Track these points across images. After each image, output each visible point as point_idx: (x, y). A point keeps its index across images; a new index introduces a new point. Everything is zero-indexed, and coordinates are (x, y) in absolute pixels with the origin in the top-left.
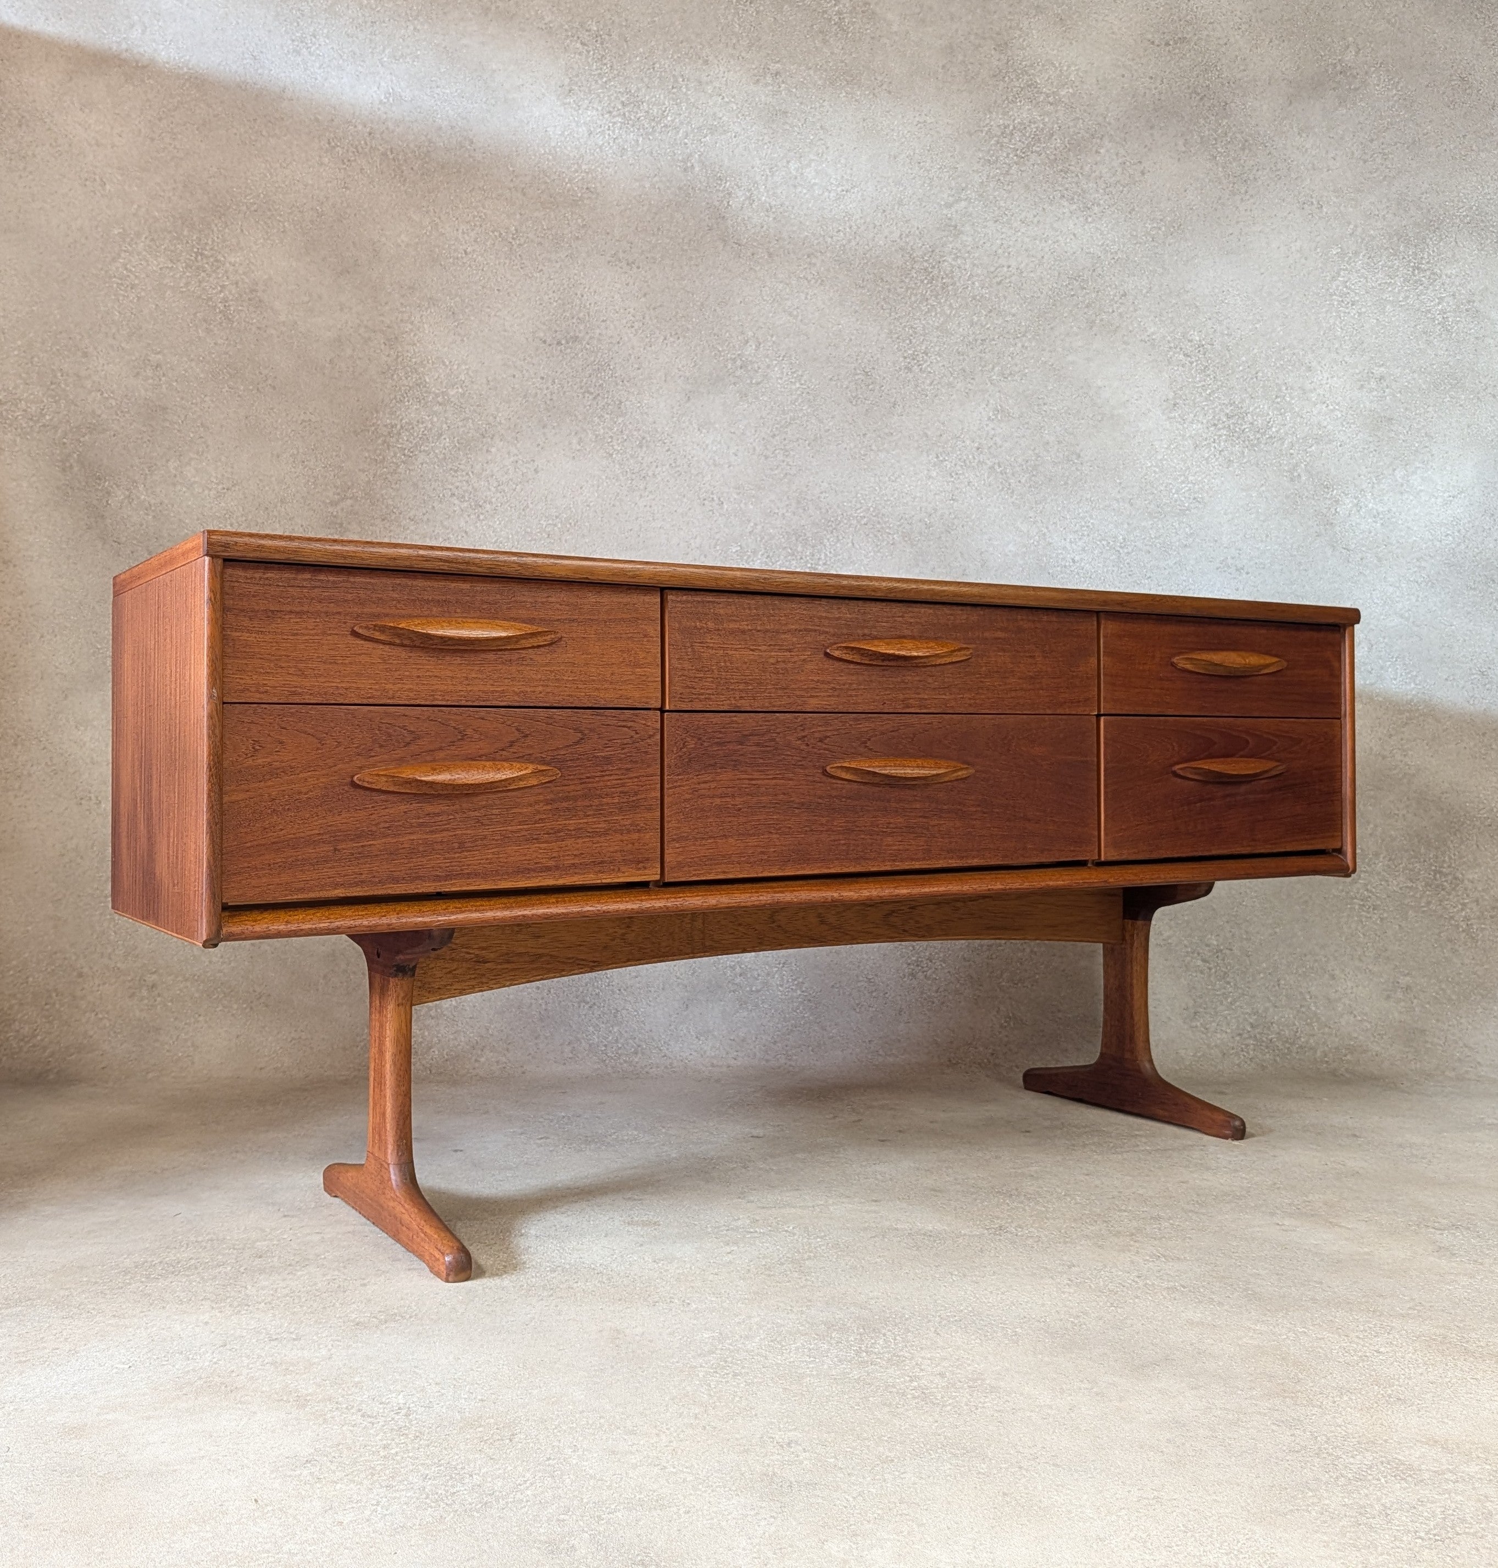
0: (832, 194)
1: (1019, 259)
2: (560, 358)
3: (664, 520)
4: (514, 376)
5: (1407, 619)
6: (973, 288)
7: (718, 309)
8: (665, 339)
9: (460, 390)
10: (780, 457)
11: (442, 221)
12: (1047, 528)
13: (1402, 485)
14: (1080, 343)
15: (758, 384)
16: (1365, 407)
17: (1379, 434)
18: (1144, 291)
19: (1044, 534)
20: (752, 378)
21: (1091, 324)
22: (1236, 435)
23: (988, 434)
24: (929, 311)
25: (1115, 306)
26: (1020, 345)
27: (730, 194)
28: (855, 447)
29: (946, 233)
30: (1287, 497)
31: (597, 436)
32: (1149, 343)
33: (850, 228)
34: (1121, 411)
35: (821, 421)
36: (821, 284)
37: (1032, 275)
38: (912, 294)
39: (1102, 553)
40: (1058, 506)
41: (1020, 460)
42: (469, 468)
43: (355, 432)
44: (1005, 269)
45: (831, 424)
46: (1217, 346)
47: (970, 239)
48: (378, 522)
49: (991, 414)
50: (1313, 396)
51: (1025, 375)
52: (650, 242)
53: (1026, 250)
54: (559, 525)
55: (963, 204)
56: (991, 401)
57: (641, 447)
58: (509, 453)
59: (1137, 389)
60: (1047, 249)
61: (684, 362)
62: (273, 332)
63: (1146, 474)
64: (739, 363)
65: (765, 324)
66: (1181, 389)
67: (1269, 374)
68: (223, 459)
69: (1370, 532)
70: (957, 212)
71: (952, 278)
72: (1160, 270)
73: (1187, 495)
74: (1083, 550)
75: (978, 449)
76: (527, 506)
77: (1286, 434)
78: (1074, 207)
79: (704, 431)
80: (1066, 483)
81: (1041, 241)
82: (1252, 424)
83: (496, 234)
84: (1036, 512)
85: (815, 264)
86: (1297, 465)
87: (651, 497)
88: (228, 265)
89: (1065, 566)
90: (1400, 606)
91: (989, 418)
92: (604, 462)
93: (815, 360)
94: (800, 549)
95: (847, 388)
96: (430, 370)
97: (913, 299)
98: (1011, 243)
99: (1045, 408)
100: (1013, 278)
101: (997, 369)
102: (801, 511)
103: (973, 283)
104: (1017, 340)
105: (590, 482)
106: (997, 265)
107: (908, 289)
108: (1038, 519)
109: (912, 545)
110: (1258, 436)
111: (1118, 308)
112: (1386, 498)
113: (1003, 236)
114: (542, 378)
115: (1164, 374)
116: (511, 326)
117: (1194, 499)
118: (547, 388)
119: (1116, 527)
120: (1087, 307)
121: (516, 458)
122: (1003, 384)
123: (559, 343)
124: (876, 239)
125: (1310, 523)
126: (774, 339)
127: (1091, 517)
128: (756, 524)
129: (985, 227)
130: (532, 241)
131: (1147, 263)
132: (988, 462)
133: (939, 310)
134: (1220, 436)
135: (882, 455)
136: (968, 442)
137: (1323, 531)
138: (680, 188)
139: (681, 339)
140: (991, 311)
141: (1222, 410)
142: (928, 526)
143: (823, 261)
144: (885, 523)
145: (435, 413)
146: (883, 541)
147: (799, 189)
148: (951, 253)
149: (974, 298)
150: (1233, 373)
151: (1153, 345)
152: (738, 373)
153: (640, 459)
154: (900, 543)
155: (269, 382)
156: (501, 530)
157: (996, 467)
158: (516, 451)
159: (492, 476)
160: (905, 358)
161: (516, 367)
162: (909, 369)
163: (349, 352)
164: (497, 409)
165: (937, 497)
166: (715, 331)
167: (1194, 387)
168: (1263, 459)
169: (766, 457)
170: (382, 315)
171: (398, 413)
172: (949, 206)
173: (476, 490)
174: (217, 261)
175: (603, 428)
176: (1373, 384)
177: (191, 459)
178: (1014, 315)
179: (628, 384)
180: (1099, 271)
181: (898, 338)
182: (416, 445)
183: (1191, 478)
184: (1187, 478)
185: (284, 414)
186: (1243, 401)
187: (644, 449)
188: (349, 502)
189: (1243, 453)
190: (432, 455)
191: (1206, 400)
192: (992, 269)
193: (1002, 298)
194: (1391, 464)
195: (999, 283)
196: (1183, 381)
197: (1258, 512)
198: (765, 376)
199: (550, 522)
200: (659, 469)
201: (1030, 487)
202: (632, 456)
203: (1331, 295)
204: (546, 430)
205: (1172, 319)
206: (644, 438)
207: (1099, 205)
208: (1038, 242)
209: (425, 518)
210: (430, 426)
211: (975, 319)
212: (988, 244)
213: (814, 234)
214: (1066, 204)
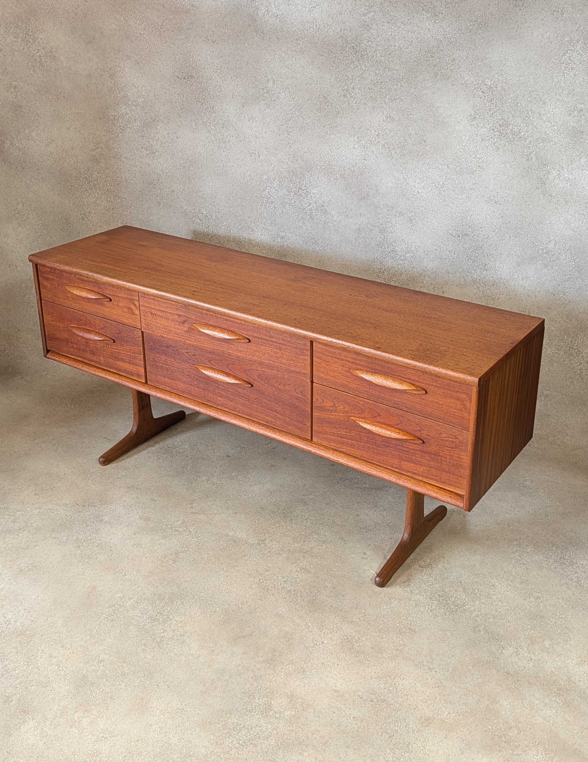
0: (307, 9)
1: (400, 42)
2: (186, 85)
3: (234, 162)
4: (166, 93)
5: (576, 232)
6: (376, 57)
7: (255, 65)
8: (231, 78)
9: (143, 99)
10: (286, 135)
11: (129, 19)
12: (407, 176)
13: (583, 166)
14: (430, 84)
15: (274, 100)
16: (570, 125)
17: (575, 139)
18: (464, 58)
19: (406, 179)
20: (272, 98)
21: (436, 75)
22: (503, 135)
23: (383, 128)
24: (355, 68)
25: (449, 66)
26: (400, 85)
27: (258, 8)
28: (320, 132)
29: (363, 29)
30: (524, 168)
31: (203, 122)
32: (465, 85)
33: (316, 26)
34: (448, 120)
35: (304, 119)
36: (303, 54)
37: (406, 50)
38: (346, 59)
39: (432, 190)
40: (413, 165)
41: (397, 142)
42: (148, 135)
43: (99, 118)
44: (393, 47)
45: (309, 121)
46: (499, 88)
47: (375, 32)
48: (112, 159)
49: (384, 119)
50: (545, 118)
51: (402, 100)
52: (222, 32)
53: (404, 38)
54: (188, 163)
55: (372, 14)
56: (385, 112)
57: (223, 128)
58: (165, 129)
59: (456, 109)
60: (414, 37)
61: (240, 89)
62: (61, 71)
63: (457, 153)
64: (265, 90)
65: (277, 72)
66: (478, 110)
67: (524, 105)
68: (47, 130)
69: (564, 189)
70: (369, 18)
71: (366, 51)
72: (473, 47)
73: (476, 164)
74: (423, 187)
75: (378, 135)
76: (174, 154)
77: (528, 136)
78: (429, 15)
79: (251, 121)
80: (418, 155)
81: (411, 33)
82: (512, 130)
83: (153, 25)
84: (403, 168)
85: (299, 44)
86: (531, 153)
87: (228, 151)
88: (39, 39)
89: (414, 195)
90: (573, 225)
91: (384, 120)
92: (207, 135)
93: (301, 90)
94: (294, 179)
95: (316, 104)
96: (129, 89)
97: (347, 62)
98: (396, 34)
99: (411, 116)
100: (397, 52)
101: (388, 96)
102: (295, 161)
103: (377, 54)
104: (398, 83)
105: (201, 144)
106: (389, 45)
107: (344, 57)
108: (404, 171)
109: (345, 180)
110: (514, 136)
111: (450, 67)
112: (574, 172)
113: (392, 30)
114: (178, 94)
115: (471, 101)
116: (164, 69)
117: (479, 166)
118: (181, 99)
119: (440, 177)
120: (434, 66)
121: (168, 131)
122: (391, 104)
123: (184, 78)
124: (329, 32)
125: (534, 182)
126: (281, 80)
127: (428, 172)
128: (274, 166)
129: (383, 26)
130: (169, 30)
131: (466, 43)
132: (382, 142)
133: (359, 67)
134: (495, 135)
135: (333, 136)
136: (373, 132)
137: (540, 187)
138: (234, 5)
139: (239, 79)
140: (385, 68)
141: (497, 122)
142: (353, 172)
143: (303, 42)
144: (333, 169)
145: (133, 110)
146: (332, 177)
147: (291, 6)
148: (365, 39)
149: (377, 62)
150: (505, 103)
151: (467, 86)
152: (265, 95)
153: (223, 133)
154: (339, 179)
155: (62, 94)
156: (164, 164)
157: (386, 145)
158: (168, 128)
159: (159, 139)
160: (343, 90)
161: (166, 89)
162: (345, 96)
163: (94, 81)
164: (159, 109)
165: (357, 158)
166: (254, 75)
167: (485, 109)
168: (515, 148)
169: (280, 135)
170: (107, 63)
171: (117, 110)
172: (364, 15)
173: (152, 146)
174: (34, 37)
175: (206, 119)
176: (576, 113)
177: (34, 129)
178: (397, 70)
179: (216, 99)
180: (441, 48)
181: (340, 81)
182: (126, 125)
183: (478, 156)
184: (476, 156)
185: (70, 110)
186: (508, 118)
187: (225, 129)
188: (100, 150)
189: (506, 145)
190: (132, 129)
191: (490, 116)
192: (386, 47)
193: (391, 62)
194: (579, 155)
195: (389, 54)
196: (480, 106)
197: (509, 175)
198: (278, 97)
199: (184, 161)
200: (231, 138)
201: (400, 156)
202: (219, 132)
203: (561, 64)
204: (181, 119)
205: (478, 73)
206: (224, 124)
207: (442, 13)
208: (410, 33)
209: (131, 157)
210: (131, 116)
211: (378, 72)
212: (384, 34)
213: (298, 29)
214: (425, 13)
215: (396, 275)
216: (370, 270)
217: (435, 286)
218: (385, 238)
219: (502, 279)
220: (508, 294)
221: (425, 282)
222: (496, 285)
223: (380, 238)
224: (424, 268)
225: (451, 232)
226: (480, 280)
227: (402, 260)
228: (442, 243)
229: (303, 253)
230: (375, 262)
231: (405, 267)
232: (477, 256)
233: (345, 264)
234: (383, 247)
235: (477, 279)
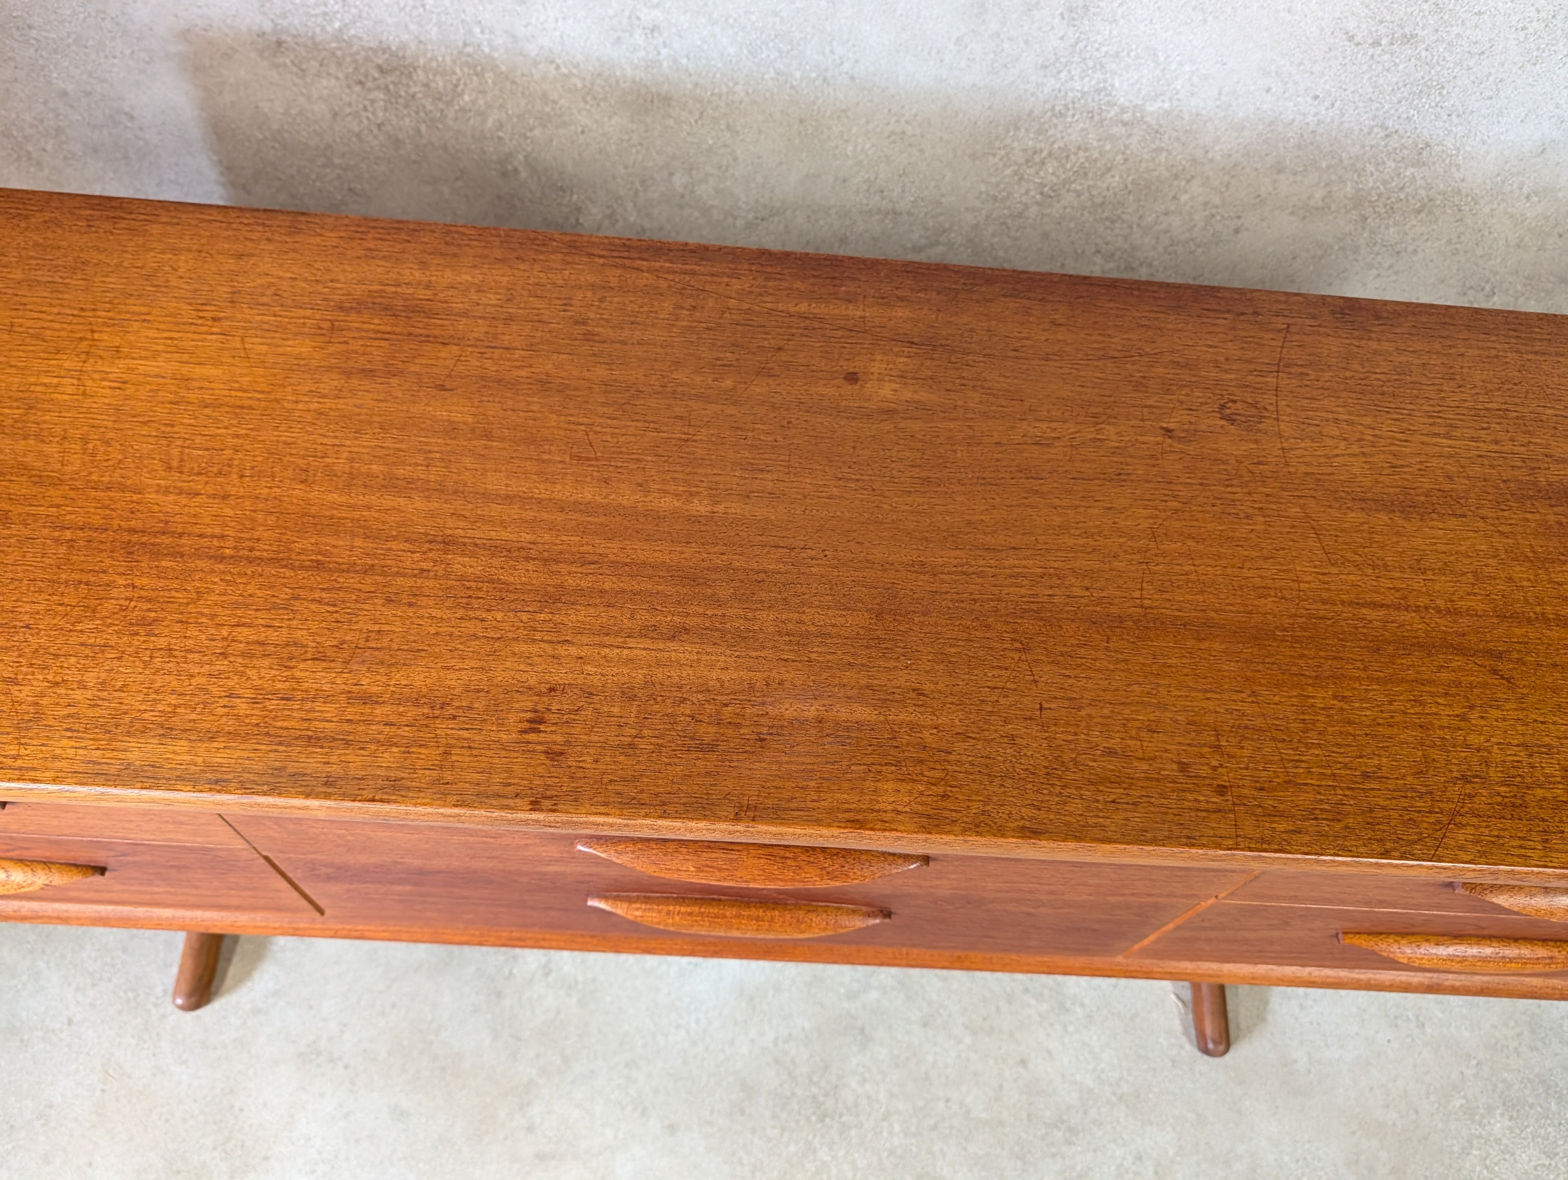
215: (1086, 174)
216: (994, 155)
217: (1214, 211)
218: (1078, 41)
219: (1459, 192)
220: (1455, 240)
221: (1184, 198)
222: (1430, 212)
223: (1062, 38)
224: (1199, 153)
225: (1351, 25)
226: (1380, 195)
227: (1125, 124)
228: (1300, 64)
229: (739, 88)
230: (1017, 128)
231: (1127, 147)
232: (1409, 119)
233: (904, 133)
234: (1063, 75)
235: (1373, 193)
